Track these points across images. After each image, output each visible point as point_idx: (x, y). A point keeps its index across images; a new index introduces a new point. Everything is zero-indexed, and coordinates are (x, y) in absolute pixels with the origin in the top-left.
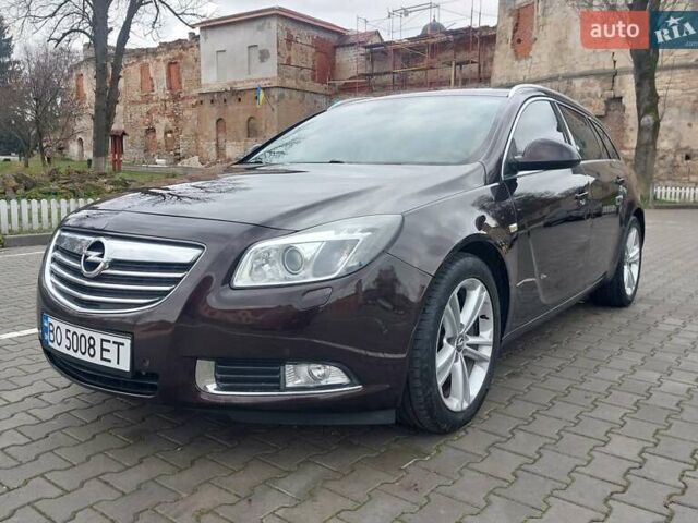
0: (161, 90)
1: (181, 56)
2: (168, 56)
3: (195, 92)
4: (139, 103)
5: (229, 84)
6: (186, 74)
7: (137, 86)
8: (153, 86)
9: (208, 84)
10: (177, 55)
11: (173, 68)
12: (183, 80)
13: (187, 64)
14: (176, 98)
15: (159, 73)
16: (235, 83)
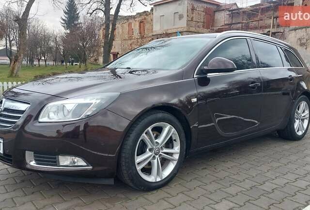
0: (136, 34)
1: (145, 19)
2: (140, 19)
3: (150, 35)
4: (127, 40)
5: (165, 30)
6: (147, 26)
7: (127, 32)
8: (133, 32)
9: (156, 31)
10: (143, 18)
11: (142, 24)
12: (146, 29)
13: (148, 22)
14: (142, 37)
15: (136, 26)
16: (168, 30)
